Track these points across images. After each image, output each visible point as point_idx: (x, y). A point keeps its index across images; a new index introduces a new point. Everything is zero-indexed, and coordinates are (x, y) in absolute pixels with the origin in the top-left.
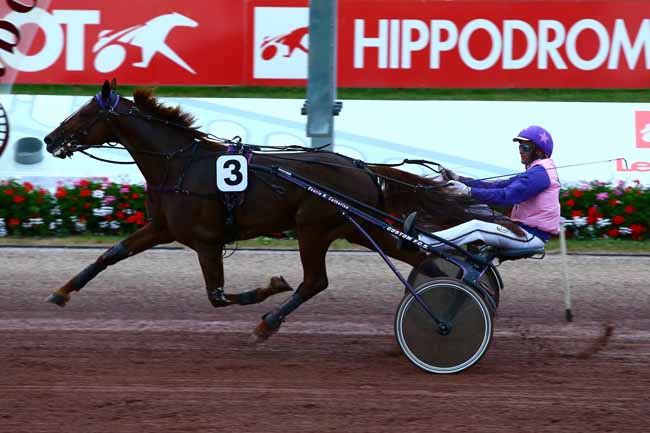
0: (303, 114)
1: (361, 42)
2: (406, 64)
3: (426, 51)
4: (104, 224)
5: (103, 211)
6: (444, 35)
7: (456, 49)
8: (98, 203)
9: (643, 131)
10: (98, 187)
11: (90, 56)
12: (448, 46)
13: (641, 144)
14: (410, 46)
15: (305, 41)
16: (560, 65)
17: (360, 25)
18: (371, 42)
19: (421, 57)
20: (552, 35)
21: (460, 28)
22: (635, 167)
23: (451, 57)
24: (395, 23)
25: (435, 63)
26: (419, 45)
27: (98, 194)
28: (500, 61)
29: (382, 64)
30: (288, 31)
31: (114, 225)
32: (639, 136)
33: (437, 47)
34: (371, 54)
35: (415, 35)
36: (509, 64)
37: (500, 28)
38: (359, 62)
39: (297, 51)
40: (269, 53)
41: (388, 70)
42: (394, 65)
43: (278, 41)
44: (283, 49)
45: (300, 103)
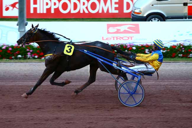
0: (17, 25)
1: (32, 6)
2: (45, 12)
6: (55, 4)
7: (58, 8)
9: (109, 29)
12: (56, 7)
13: (108, 33)
14: (46, 7)
15: (17, 6)
16: (86, 12)
17: (32, 1)
18: (35, 6)
19: (49, 10)
20: (84, 4)
21: (59, 2)
22: (107, 39)
23: (57, 10)
25: (53, 12)
26: (48, 7)
28: (70, 11)
29: (38, 12)
30: (12, 3)
32: (108, 31)
33: (53, 7)
34: (35, 9)
35: (47, 4)
36: (73, 12)
37: (70, 2)
38: (32, 11)
39: (15, 8)
40: (7, 9)
41: (40, 14)
42: (42, 12)
43: (10, 6)
44: (11, 8)
45: (16, 23)
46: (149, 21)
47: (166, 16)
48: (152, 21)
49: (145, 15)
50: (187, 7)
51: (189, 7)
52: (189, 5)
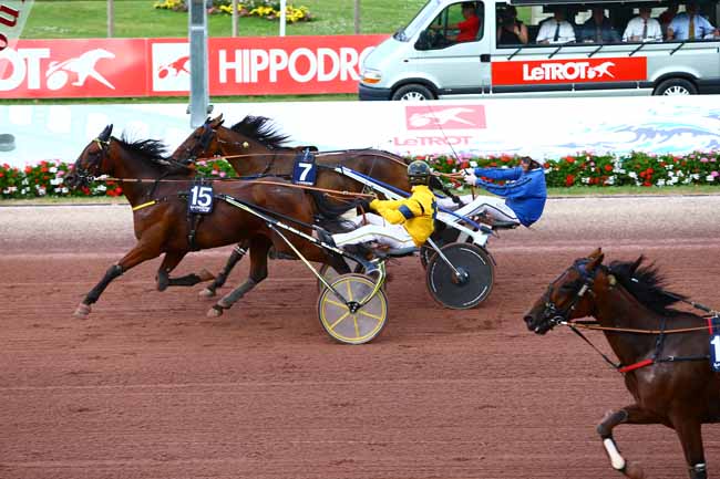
0: (188, 113)
1: (224, 66)
2: (255, 79)
3: (267, 71)
4: (57, 190)
5: (57, 181)
6: (279, 60)
7: (287, 69)
8: (53, 176)
9: (410, 119)
10: (53, 165)
11: (44, 79)
12: (281, 67)
13: (410, 127)
14: (257, 68)
15: (187, 65)
16: (355, 77)
17: (223, 54)
18: (231, 65)
19: (264, 74)
20: (349, 58)
21: (289, 54)
22: (406, 143)
23: (284, 74)
24: (246, 52)
25: (273, 78)
26: (263, 67)
27: (53, 170)
28: (316, 77)
29: (239, 79)
30: (175, 60)
31: (65, 190)
32: (408, 122)
33: (275, 68)
34: (231, 73)
35: (260, 60)
36: (322, 78)
37: (316, 53)
38: (223, 78)
39: (182, 72)
40: (163, 74)
41: (243, 85)
42: (247, 80)
43: (169, 66)
44: (172, 71)
45: (184, 107)
46: (399, 99)
47: (439, 87)
48: (406, 98)
49: (389, 85)
50: (488, 66)
51: (494, 64)
52: (493, 59)
